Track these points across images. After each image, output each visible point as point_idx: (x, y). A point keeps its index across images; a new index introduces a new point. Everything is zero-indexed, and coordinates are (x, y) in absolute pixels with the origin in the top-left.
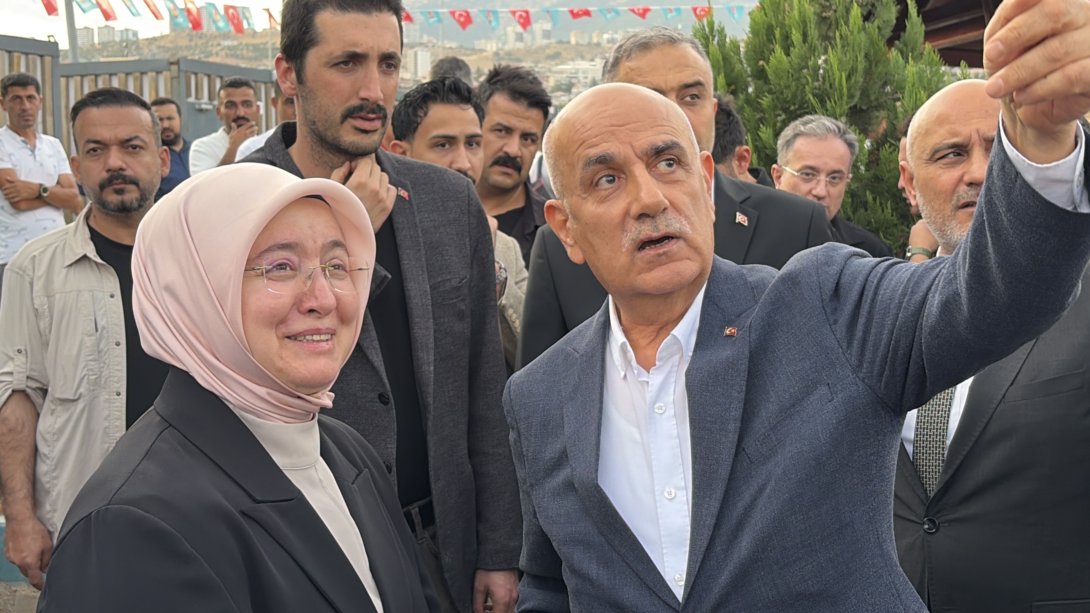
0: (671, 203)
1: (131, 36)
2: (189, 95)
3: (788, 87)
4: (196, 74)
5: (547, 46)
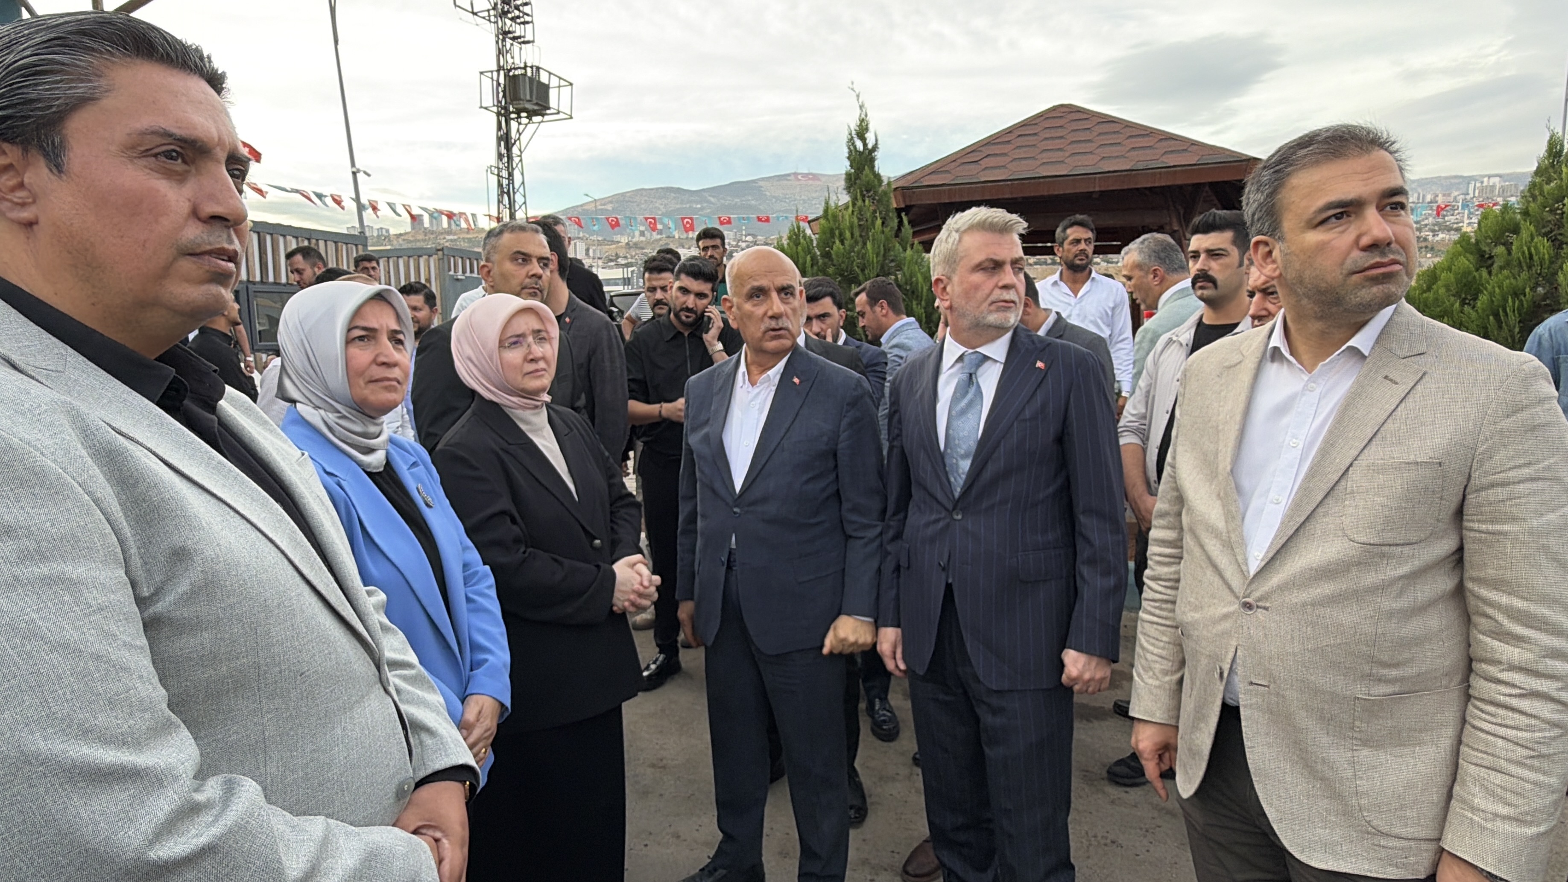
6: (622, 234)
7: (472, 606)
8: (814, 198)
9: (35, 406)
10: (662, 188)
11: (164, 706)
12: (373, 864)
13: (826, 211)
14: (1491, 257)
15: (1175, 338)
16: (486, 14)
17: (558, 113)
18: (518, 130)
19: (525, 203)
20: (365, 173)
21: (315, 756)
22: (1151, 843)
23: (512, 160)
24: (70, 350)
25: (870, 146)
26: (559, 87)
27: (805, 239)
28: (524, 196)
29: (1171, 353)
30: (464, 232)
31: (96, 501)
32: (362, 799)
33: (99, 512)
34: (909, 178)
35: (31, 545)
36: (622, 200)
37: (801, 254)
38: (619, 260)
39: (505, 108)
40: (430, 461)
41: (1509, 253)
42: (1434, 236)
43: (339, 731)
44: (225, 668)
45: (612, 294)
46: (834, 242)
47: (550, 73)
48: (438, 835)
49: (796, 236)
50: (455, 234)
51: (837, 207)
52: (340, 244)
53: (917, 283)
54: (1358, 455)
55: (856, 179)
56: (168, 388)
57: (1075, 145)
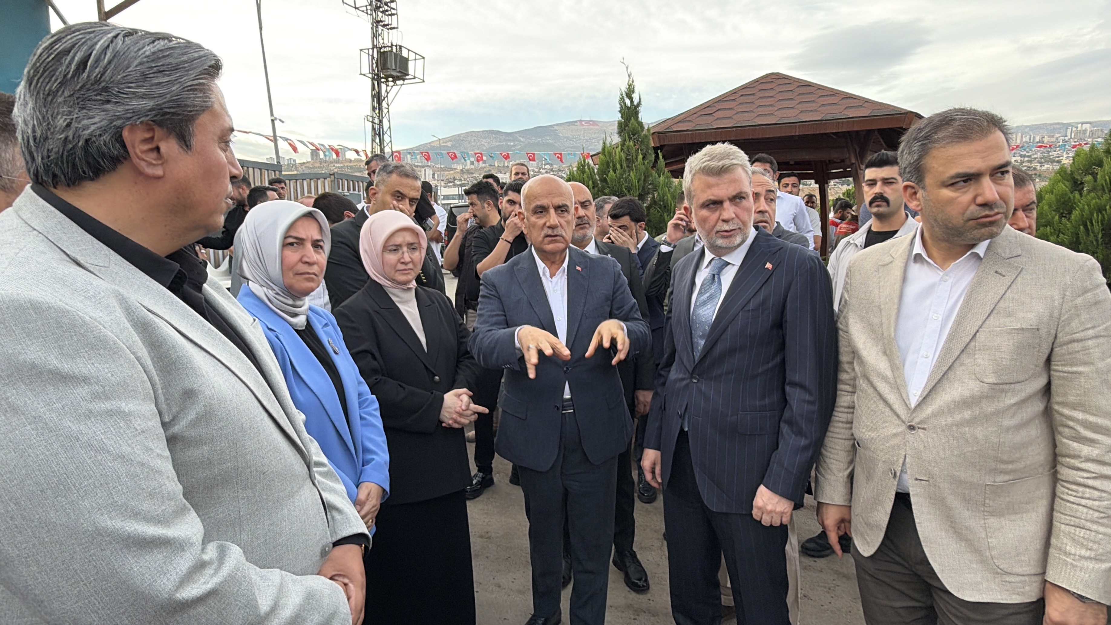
0: (561, 224)
1: (292, 162)
2: (339, 189)
3: (615, 185)
4: (342, 179)
5: (485, 167)
6: (458, 164)
7: (364, 422)
8: (593, 138)
9: (97, 293)
10: (487, 131)
11: (182, 496)
12: (311, 601)
13: (604, 149)
14: (1082, 183)
15: (852, 242)
16: (364, 9)
17: (415, 78)
18: (386, 90)
19: (391, 141)
20: (280, 120)
21: (272, 528)
22: (832, 597)
23: (382, 111)
24: (112, 252)
25: (635, 103)
26: (415, 60)
27: (589, 169)
28: (391, 137)
29: (850, 251)
30: (347, 162)
31: (138, 359)
32: (300, 557)
33: (140, 366)
34: (663, 125)
35: (98, 388)
36: (457, 139)
37: (586, 179)
38: (456, 182)
39: (377, 75)
40: (336, 323)
41: (1095, 181)
42: (1041, 166)
43: (285, 511)
44: (216, 470)
45: (452, 206)
46: (609, 171)
47: (409, 50)
48: (346, 581)
49: (582, 167)
50: (342, 163)
51: (611, 145)
52: (263, 170)
53: (667, 200)
54: (982, 325)
55: (625, 126)
56: (175, 277)
57: (781, 103)
